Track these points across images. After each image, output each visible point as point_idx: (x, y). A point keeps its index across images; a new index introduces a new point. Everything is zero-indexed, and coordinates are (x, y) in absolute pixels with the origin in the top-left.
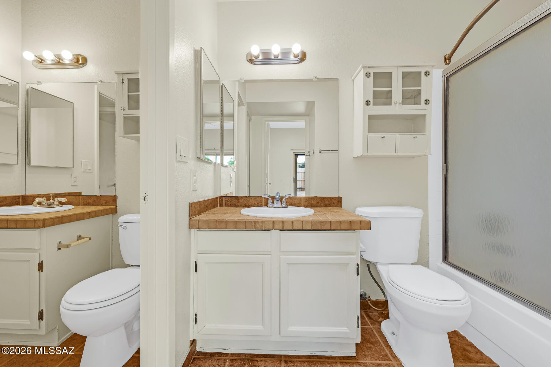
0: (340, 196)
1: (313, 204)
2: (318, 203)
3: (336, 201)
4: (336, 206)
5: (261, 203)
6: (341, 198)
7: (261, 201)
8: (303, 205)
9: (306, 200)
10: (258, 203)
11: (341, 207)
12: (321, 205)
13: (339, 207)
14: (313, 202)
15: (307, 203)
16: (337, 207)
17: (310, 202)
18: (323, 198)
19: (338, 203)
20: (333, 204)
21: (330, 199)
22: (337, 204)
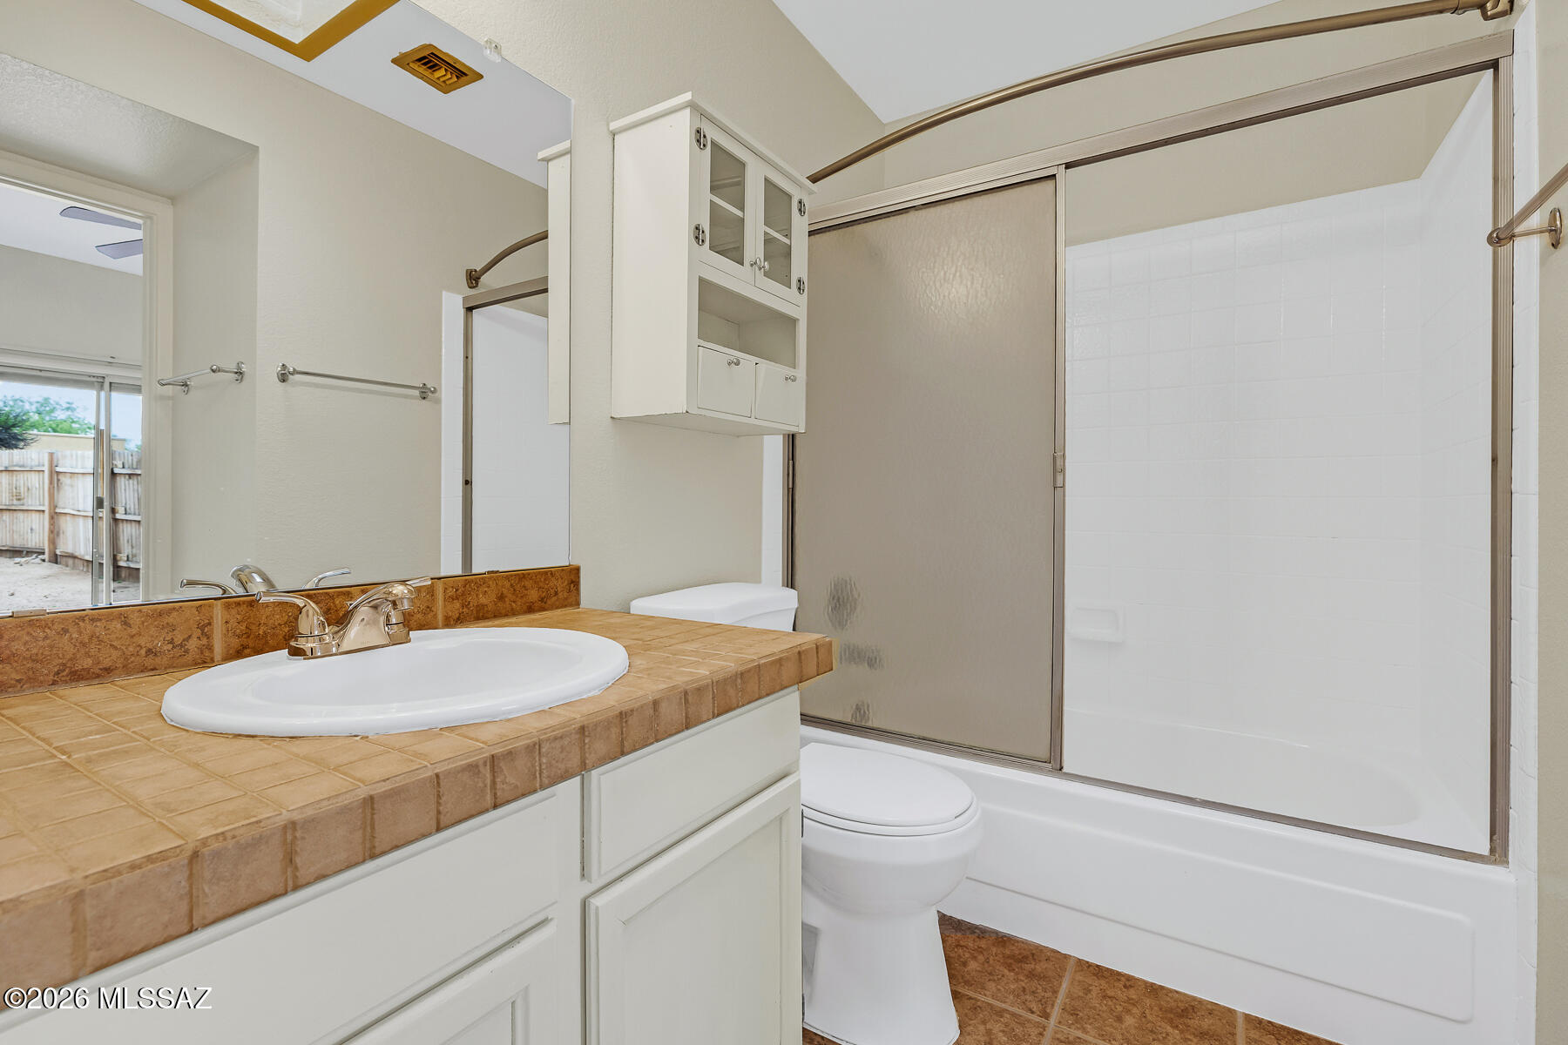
0: (575, 563)
1: (483, 606)
2: (501, 598)
3: (560, 584)
4: (564, 605)
5: (204, 641)
6: (577, 570)
7: (205, 628)
8: (440, 617)
9: (451, 592)
10: (178, 641)
11: (578, 604)
12: (512, 609)
13: (571, 605)
14: (483, 600)
15: (457, 604)
16: (566, 606)
17: (473, 600)
18: (522, 577)
19: (570, 591)
20: (554, 599)
21: (545, 579)
22: (566, 594)
